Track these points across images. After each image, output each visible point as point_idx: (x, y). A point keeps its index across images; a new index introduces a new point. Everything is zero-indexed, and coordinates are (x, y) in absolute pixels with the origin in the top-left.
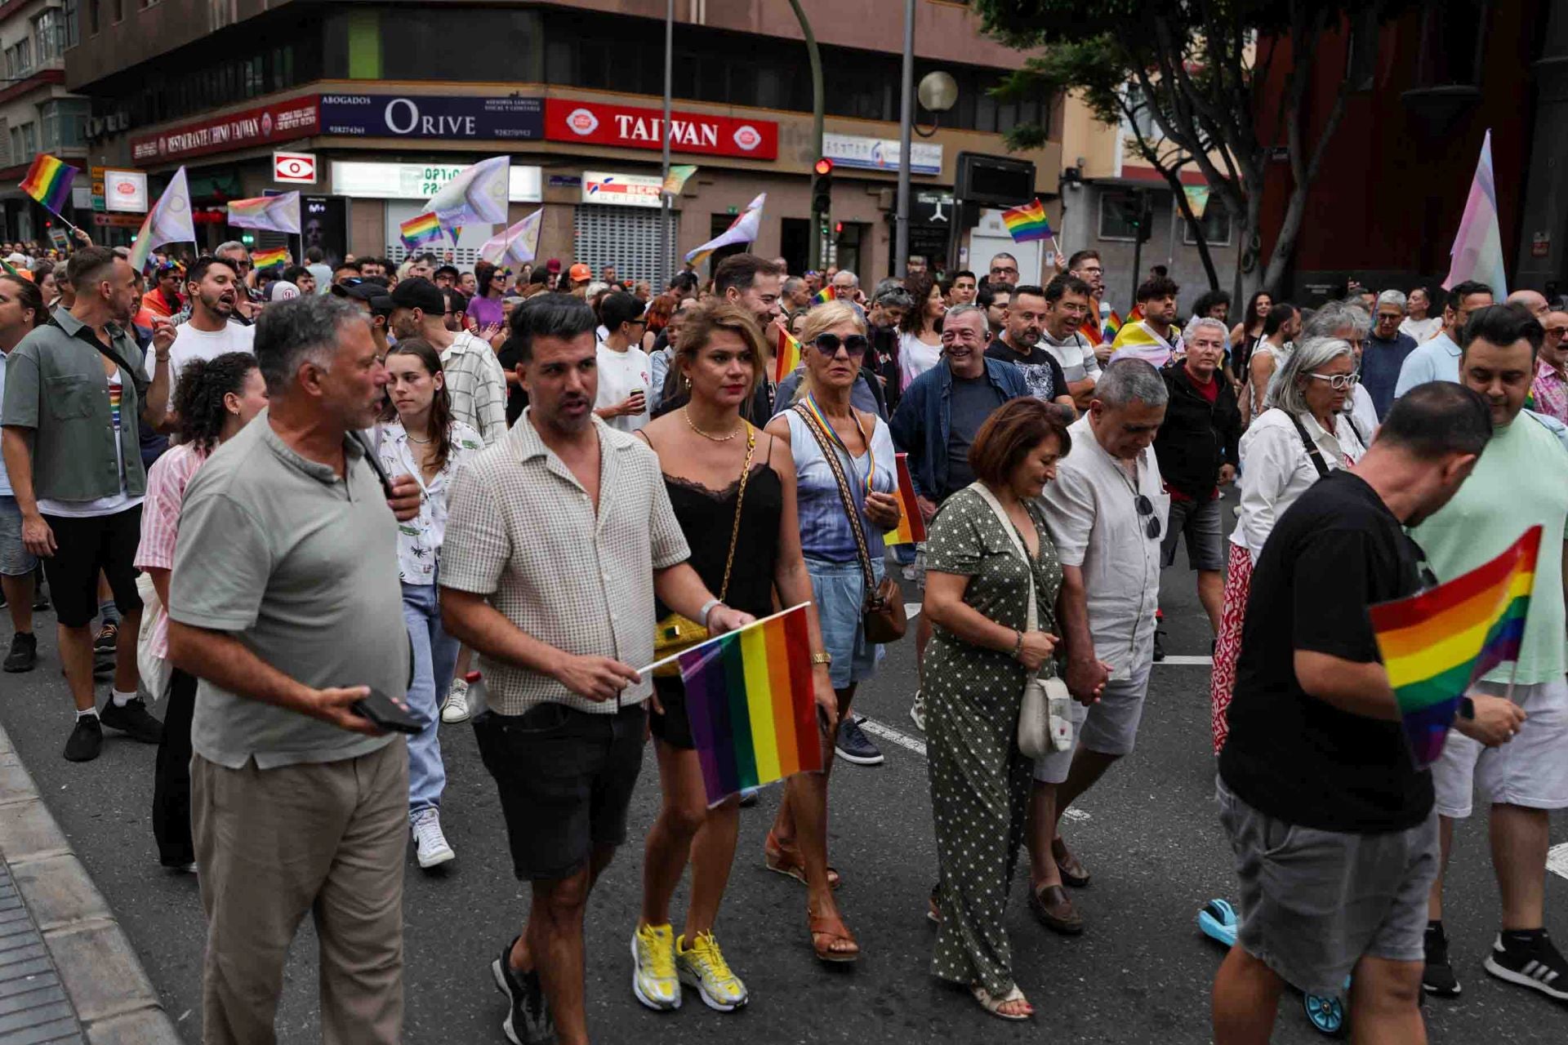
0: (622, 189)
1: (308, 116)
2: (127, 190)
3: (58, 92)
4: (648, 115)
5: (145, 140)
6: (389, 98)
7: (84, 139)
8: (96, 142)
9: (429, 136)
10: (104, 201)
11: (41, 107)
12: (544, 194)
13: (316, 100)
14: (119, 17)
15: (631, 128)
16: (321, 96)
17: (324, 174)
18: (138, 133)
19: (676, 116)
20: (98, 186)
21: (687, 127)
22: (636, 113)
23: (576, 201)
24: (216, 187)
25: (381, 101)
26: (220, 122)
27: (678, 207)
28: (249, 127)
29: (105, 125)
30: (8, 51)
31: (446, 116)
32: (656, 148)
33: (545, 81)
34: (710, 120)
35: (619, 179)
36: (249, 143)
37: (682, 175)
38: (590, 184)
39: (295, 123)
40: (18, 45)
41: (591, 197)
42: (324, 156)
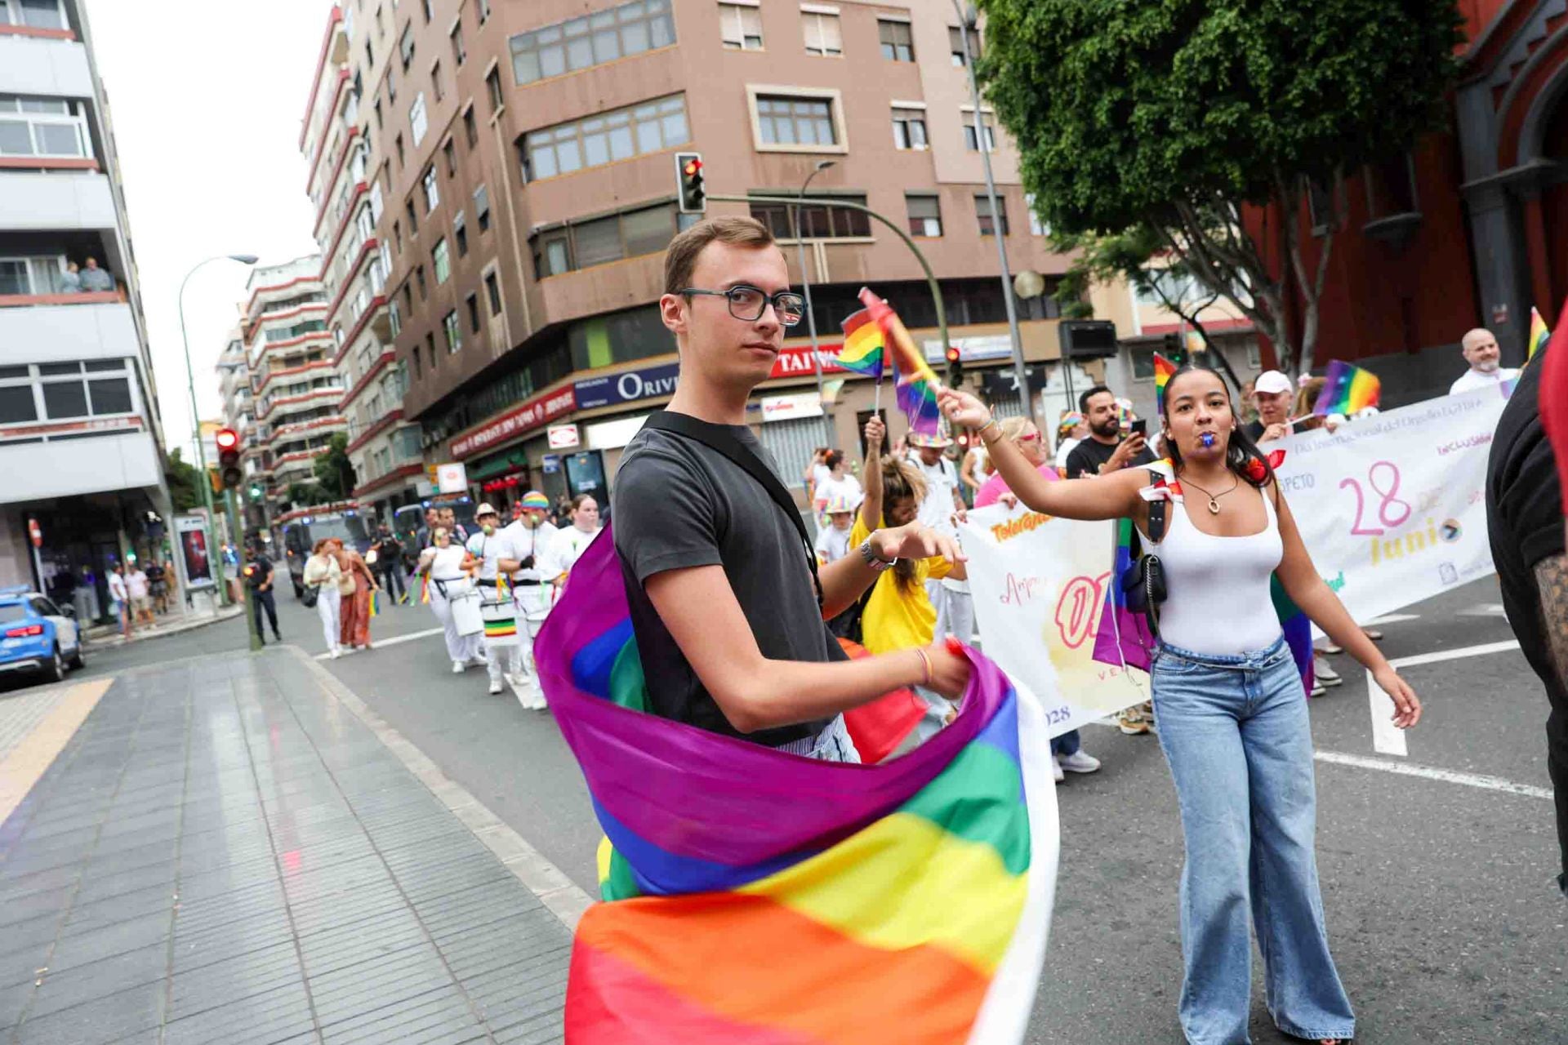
0: (791, 406)
1: (567, 400)
2: (452, 476)
3: (401, 424)
4: (799, 352)
5: (460, 441)
6: (620, 376)
7: (419, 450)
8: (427, 450)
9: (652, 396)
10: (438, 488)
11: (391, 436)
13: (571, 388)
14: (434, 365)
15: (790, 362)
16: (574, 384)
17: (582, 436)
18: (453, 439)
19: (822, 349)
20: (433, 478)
21: (828, 356)
22: (792, 352)
23: (759, 421)
24: (511, 462)
25: (614, 380)
26: (508, 417)
27: (832, 412)
28: (528, 417)
29: (432, 439)
30: (368, 406)
31: (660, 378)
32: (810, 373)
35: (787, 399)
36: (530, 427)
37: (834, 386)
38: (767, 408)
39: (558, 407)
40: (374, 401)
41: (769, 416)
42: (582, 424)
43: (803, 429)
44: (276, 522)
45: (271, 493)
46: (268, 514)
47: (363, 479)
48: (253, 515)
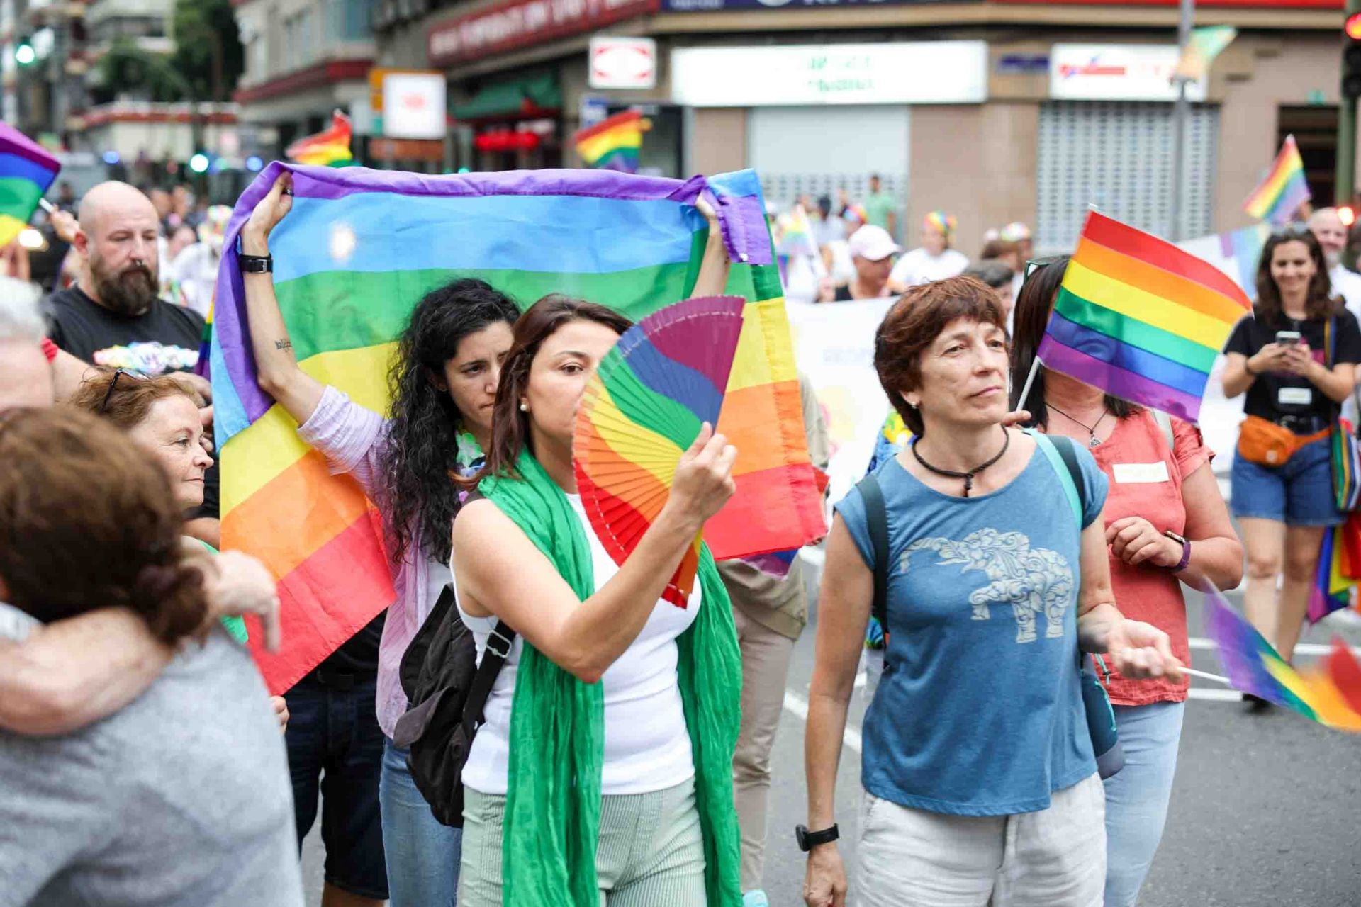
0: (1120, 71)
2: (415, 102)
5: (444, 28)
7: (371, 29)
8: (387, 33)
10: (384, 122)
12: (990, 85)
17: (663, 71)
18: (437, 18)
20: (379, 97)
23: (1039, 94)
27: (1217, 96)
35: (1112, 54)
38: (1064, 68)
41: (1063, 88)
42: (666, 42)
43: (1142, 123)
44: (77, 123)
45: (76, 55)
46: (63, 102)
47: (258, 68)
48: (33, 97)
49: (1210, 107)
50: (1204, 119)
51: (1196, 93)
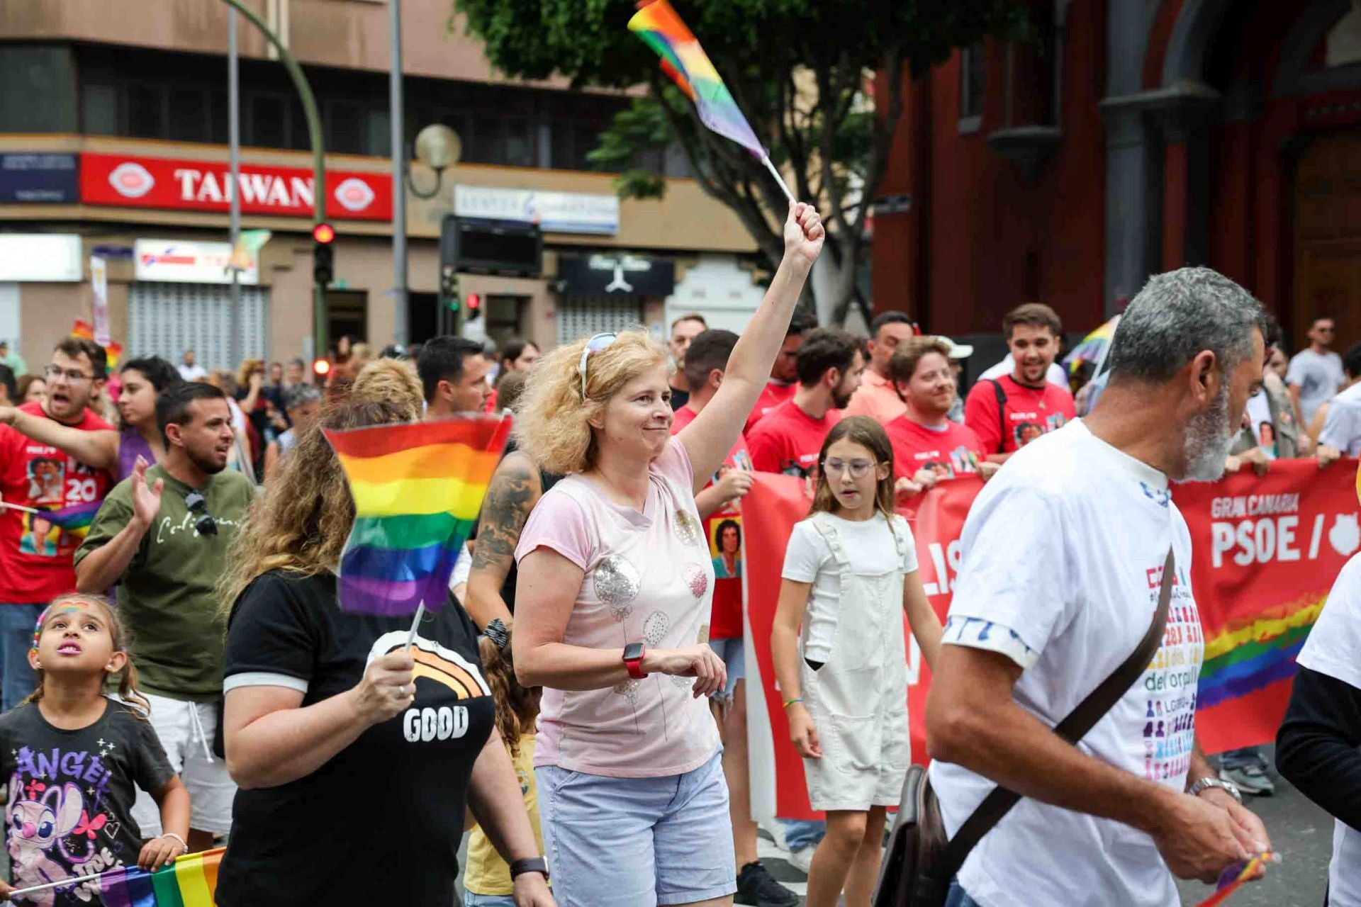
0: (189, 260)
4: (219, 171)
12: (84, 270)
15: (197, 186)
21: (272, 185)
22: (203, 168)
23: (127, 276)
27: (267, 281)
32: (230, 209)
33: (82, 130)
34: (305, 175)
35: (183, 248)
38: (145, 257)
41: (146, 272)
43: (210, 302)
49: (260, 289)
50: (259, 299)
51: (248, 278)
